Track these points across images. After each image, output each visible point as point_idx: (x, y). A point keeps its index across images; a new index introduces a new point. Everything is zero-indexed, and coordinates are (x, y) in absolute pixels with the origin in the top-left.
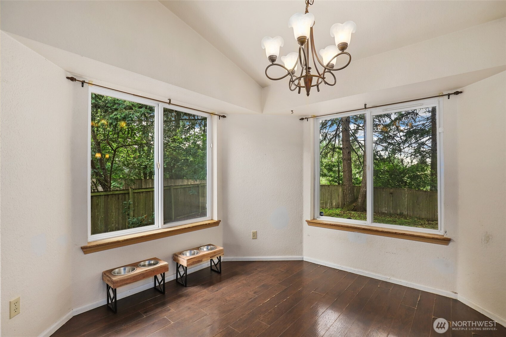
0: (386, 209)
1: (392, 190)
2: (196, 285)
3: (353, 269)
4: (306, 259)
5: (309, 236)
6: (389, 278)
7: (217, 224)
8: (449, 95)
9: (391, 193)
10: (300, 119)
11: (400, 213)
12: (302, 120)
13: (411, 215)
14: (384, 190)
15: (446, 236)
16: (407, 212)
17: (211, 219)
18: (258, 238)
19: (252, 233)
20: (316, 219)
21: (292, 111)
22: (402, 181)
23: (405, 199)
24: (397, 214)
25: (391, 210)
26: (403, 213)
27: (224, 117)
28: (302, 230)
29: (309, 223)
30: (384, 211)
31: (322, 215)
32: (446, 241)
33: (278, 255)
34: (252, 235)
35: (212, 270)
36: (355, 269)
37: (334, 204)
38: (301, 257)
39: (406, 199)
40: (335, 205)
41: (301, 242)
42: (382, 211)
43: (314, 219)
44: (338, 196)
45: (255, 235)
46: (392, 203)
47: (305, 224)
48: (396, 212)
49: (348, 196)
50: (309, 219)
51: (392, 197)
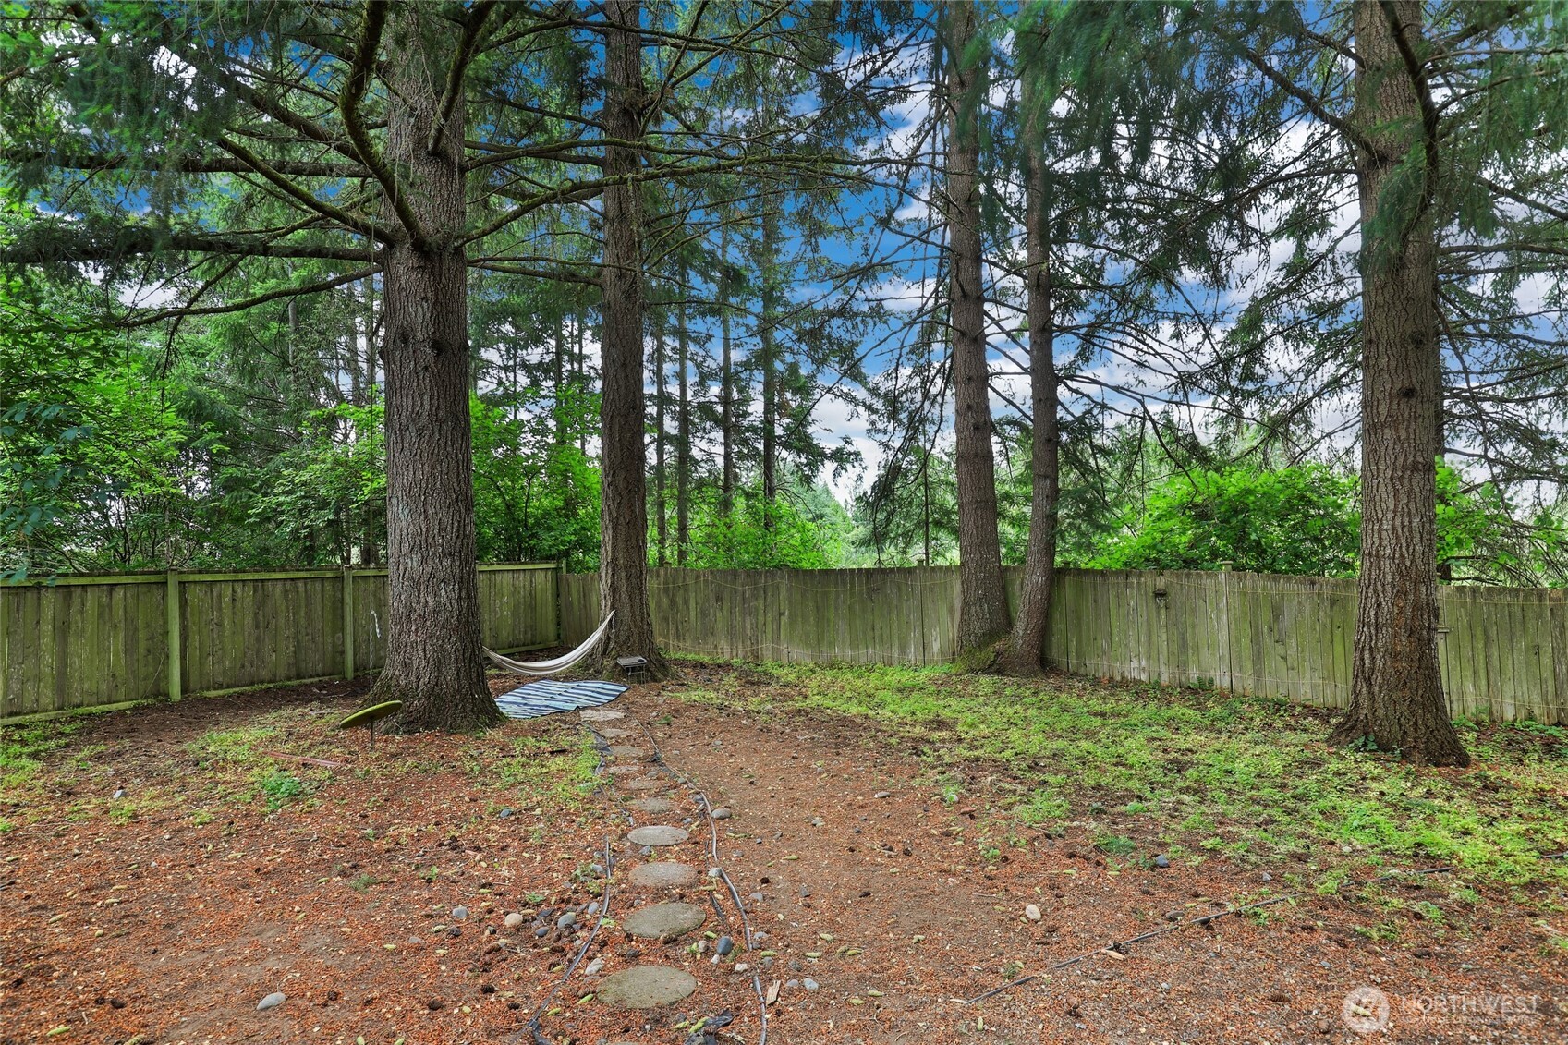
0: (1144, 663)
1: (1161, 582)
9: (1160, 594)
14: (1130, 580)
16: (1228, 679)
23: (1218, 618)
24: (1188, 687)
25: (1163, 669)
26: (1211, 682)
30: (1135, 675)
37: (936, 647)
39: (1225, 617)
40: (940, 650)
42: (1127, 674)
44: (951, 611)
46: (1164, 637)
48: (1183, 680)
49: (973, 609)
51: (1163, 611)
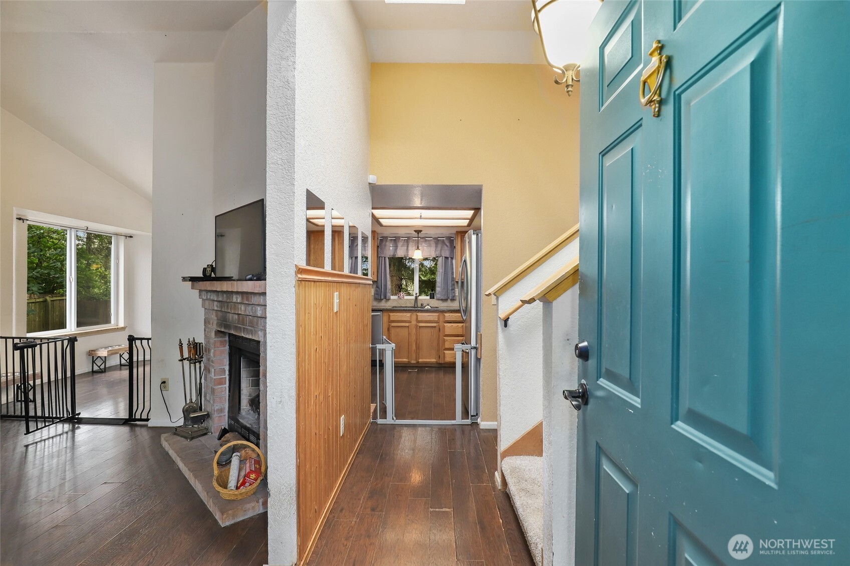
7: (122, 329)
17: (116, 325)
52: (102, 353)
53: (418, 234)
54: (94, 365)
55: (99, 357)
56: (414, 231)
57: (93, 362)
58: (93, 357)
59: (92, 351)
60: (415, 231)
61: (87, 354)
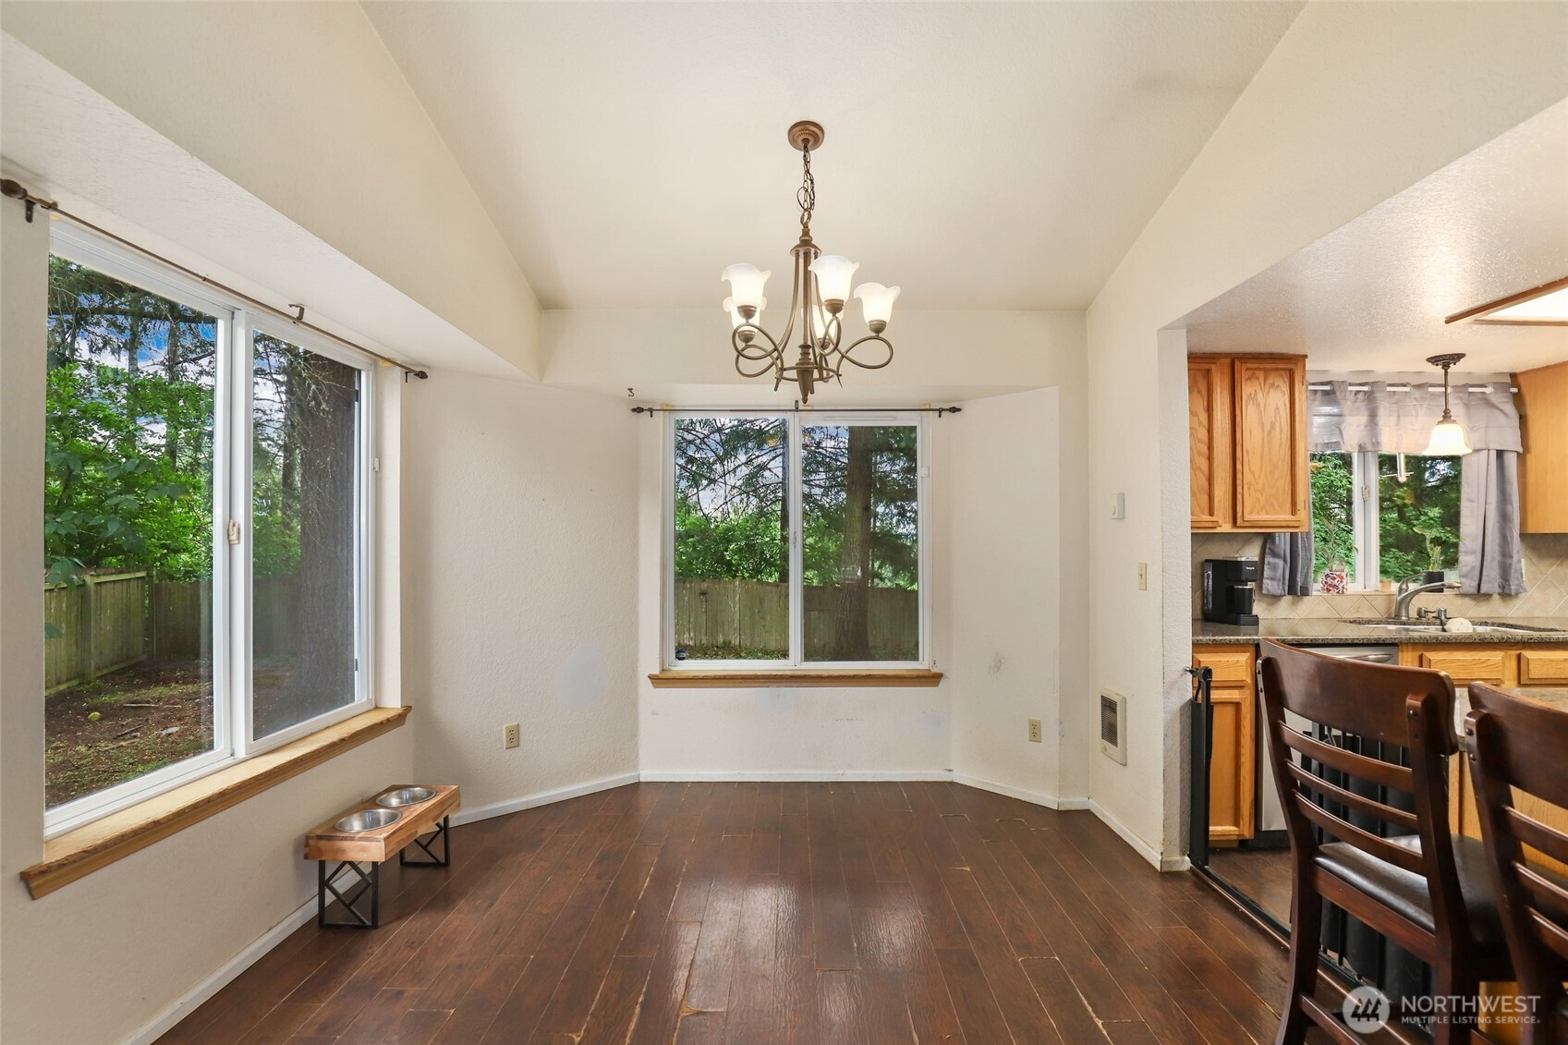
0: (692, 634)
1: (704, 586)
2: (409, 914)
3: (767, 772)
4: (647, 774)
5: (656, 714)
6: (841, 772)
7: (399, 720)
8: (940, 411)
9: (704, 593)
10: (634, 410)
11: (724, 642)
12: (639, 412)
13: (749, 644)
14: (686, 585)
15: (935, 670)
16: (738, 640)
17: (373, 706)
18: (521, 744)
19: (504, 732)
20: (670, 670)
21: (630, 390)
22: (721, 560)
23: (734, 607)
24: (717, 647)
25: (703, 637)
26: (730, 642)
27: (422, 375)
28: (634, 704)
29: (657, 680)
30: (686, 642)
31: (683, 659)
32: (933, 679)
33: (579, 781)
34: (504, 737)
35: (405, 865)
36: (772, 772)
38: (634, 774)
39: (738, 606)
41: (634, 736)
43: (663, 670)
45: (514, 737)
46: (704, 618)
47: (646, 686)
48: (714, 642)
50: (656, 671)
51: (705, 603)
52: (364, 850)
53: (1446, 367)
54: (328, 892)
55: (344, 863)
56: (1429, 360)
57: (324, 884)
58: (322, 865)
59: (320, 837)
60: (1434, 360)
61: (296, 851)
